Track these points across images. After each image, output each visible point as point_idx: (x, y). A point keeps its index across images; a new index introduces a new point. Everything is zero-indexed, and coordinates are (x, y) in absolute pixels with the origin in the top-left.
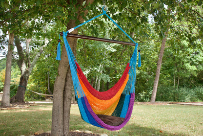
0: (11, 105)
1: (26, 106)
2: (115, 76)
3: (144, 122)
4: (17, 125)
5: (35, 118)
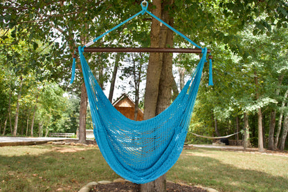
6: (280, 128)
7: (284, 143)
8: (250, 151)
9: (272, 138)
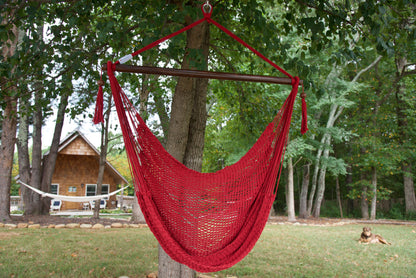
2: (361, 161)
6: (314, 187)
7: (319, 207)
8: (277, 221)
9: (305, 202)
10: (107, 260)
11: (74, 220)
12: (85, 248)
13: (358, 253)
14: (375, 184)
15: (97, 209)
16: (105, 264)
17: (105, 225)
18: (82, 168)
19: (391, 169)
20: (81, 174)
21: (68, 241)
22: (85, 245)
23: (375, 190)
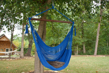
0: (25, 57)
1: (31, 58)
2: (75, 42)
3: (88, 66)
4: (23, 67)
5: (32, 64)
10: (17, 68)
11: (3, 58)
12: (10, 65)
13: (76, 63)
14: (77, 47)
15: (10, 55)
16: (17, 70)
17: (13, 59)
18: (5, 44)
19: (81, 44)
20: (5, 46)
21: (4, 64)
22: (9, 65)
23: (77, 49)
